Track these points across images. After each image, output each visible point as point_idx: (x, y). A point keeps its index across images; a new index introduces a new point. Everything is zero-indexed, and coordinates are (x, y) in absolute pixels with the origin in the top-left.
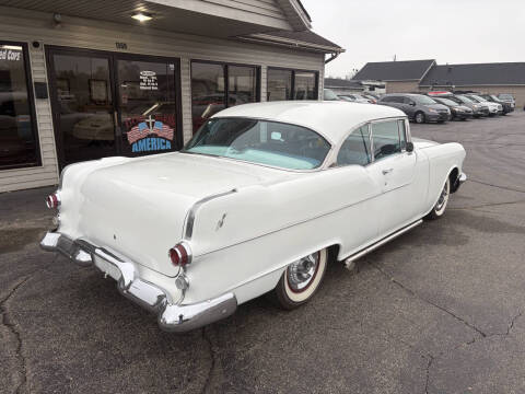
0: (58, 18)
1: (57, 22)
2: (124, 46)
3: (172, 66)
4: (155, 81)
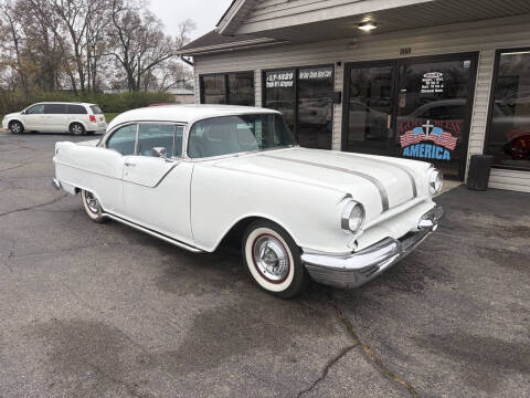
1: (354, 44)
2: (408, 51)
3: (466, 63)
4: (441, 83)
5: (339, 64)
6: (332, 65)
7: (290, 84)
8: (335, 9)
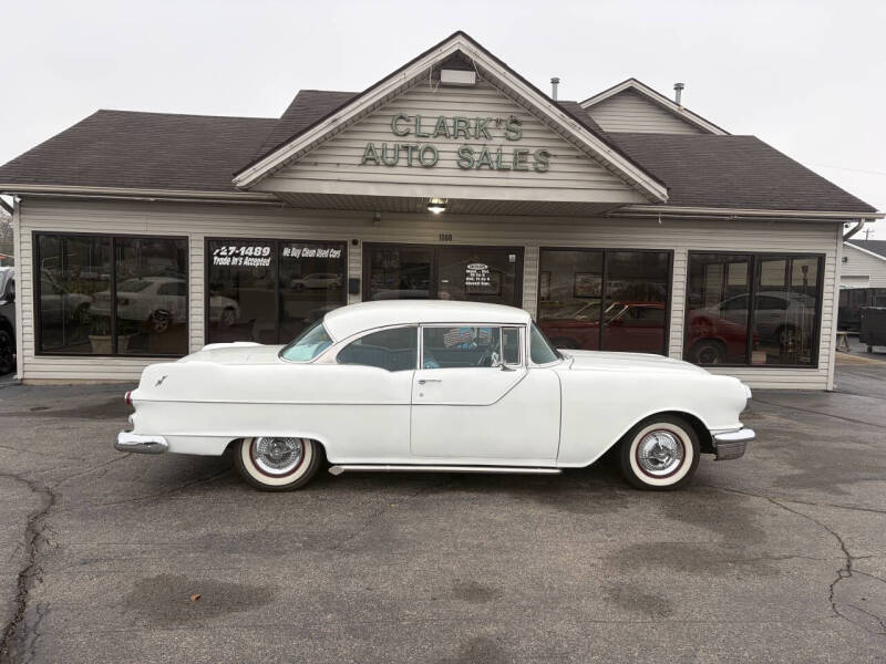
0: (378, 215)
1: (378, 220)
2: (449, 237)
3: (512, 257)
4: (487, 275)
5: (355, 243)
6: (345, 243)
7: (266, 262)
8: (433, 187)
